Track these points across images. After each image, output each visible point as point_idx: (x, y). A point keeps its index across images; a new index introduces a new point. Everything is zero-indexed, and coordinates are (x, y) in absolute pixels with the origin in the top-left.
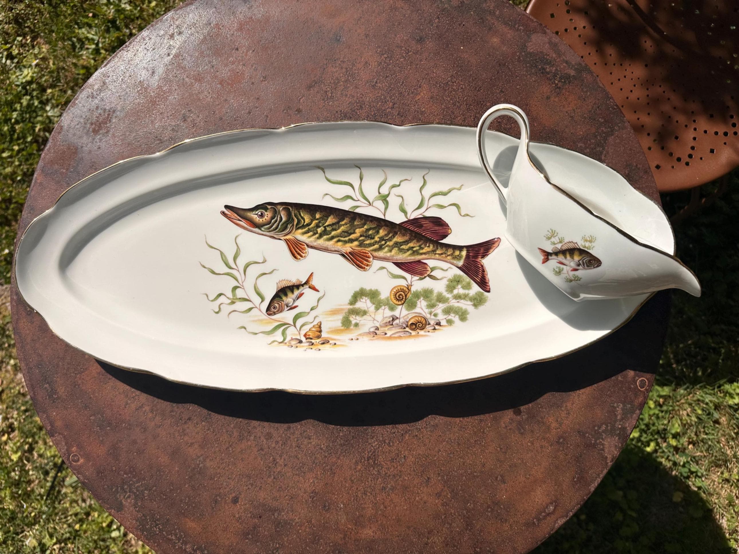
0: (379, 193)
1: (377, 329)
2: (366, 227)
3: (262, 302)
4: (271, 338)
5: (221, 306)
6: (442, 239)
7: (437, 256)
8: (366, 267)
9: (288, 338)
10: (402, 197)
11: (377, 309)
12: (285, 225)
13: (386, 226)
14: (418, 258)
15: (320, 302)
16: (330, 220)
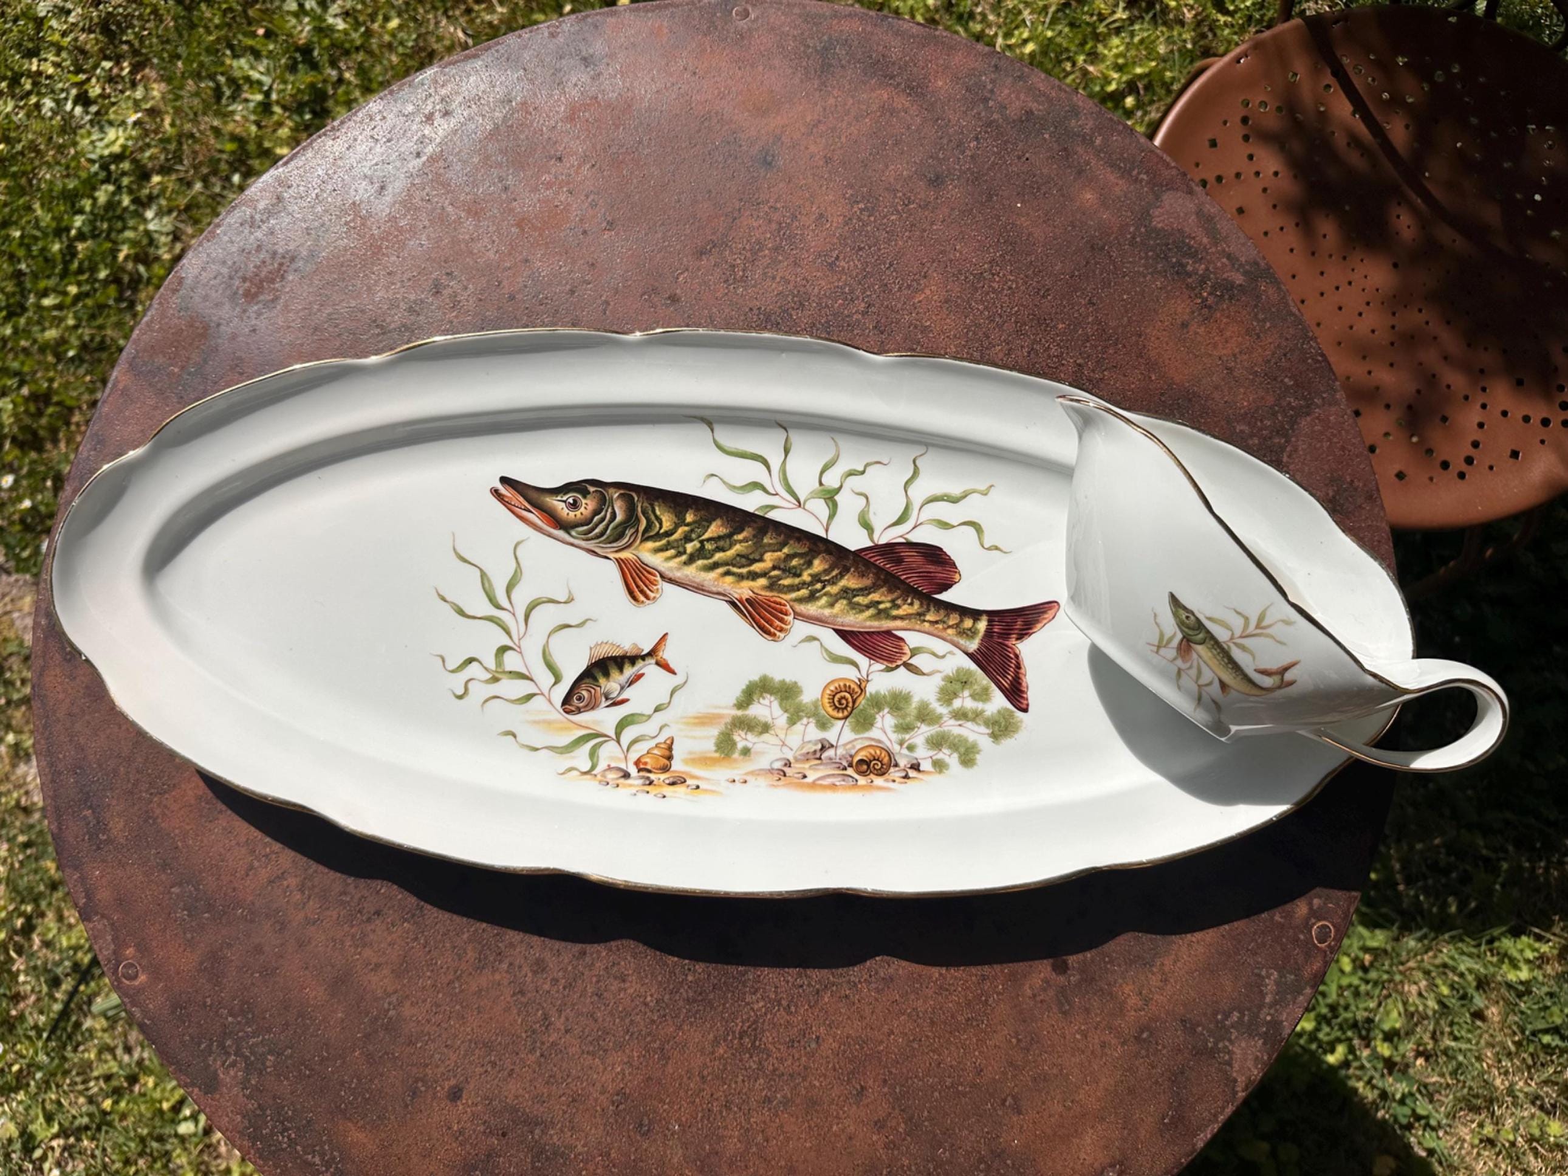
0: (821, 484)
1: (788, 764)
2: (786, 550)
3: (555, 683)
4: (565, 762)
5: (470, 685)
6: (940, 592)
7: (927, 625)
8: (778, 633)
9: (602, 766)
10: (867, 498)
11: (792, 722)
12: (620, 529)
13: (830, 553)
14: (886, 624)
15: (675, 696)
16: (715, 529)
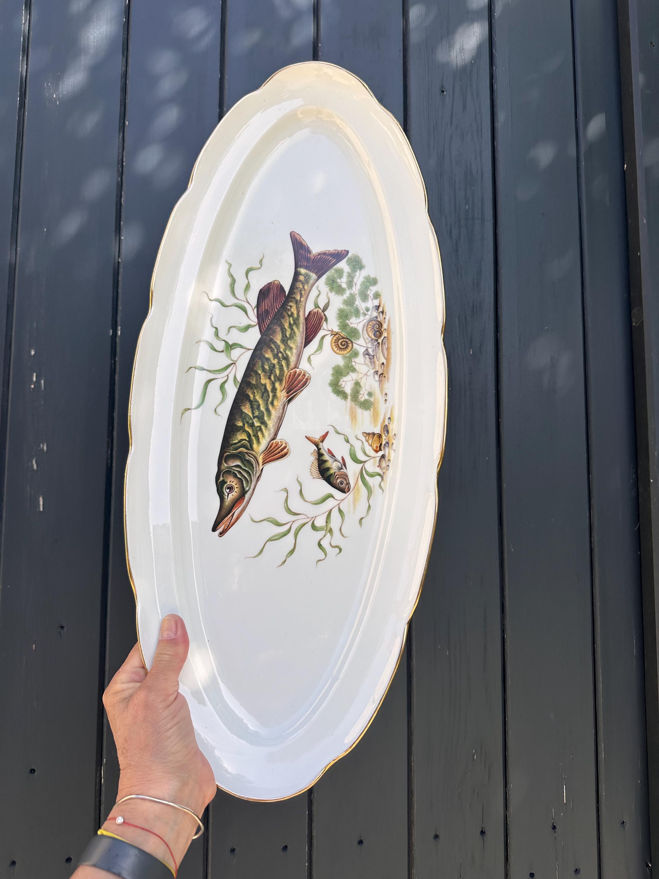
0: (222, 351)
1: (376, 372)
2: (260, 372)
3: (333, 497)
4: (377, 491)
5: (333, 545)
6: (285, 291)
7: (302, 299)
8: (306, 377)
9: (378, 470)
10: (231, 327)
11: (354, 370)
12: (245, 462)
14: (302, 320)
15: (340, 432)
16: (247, 410)
